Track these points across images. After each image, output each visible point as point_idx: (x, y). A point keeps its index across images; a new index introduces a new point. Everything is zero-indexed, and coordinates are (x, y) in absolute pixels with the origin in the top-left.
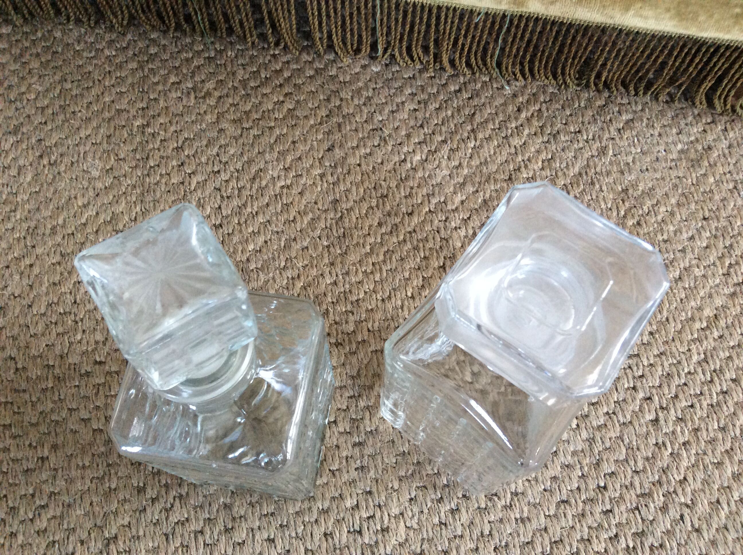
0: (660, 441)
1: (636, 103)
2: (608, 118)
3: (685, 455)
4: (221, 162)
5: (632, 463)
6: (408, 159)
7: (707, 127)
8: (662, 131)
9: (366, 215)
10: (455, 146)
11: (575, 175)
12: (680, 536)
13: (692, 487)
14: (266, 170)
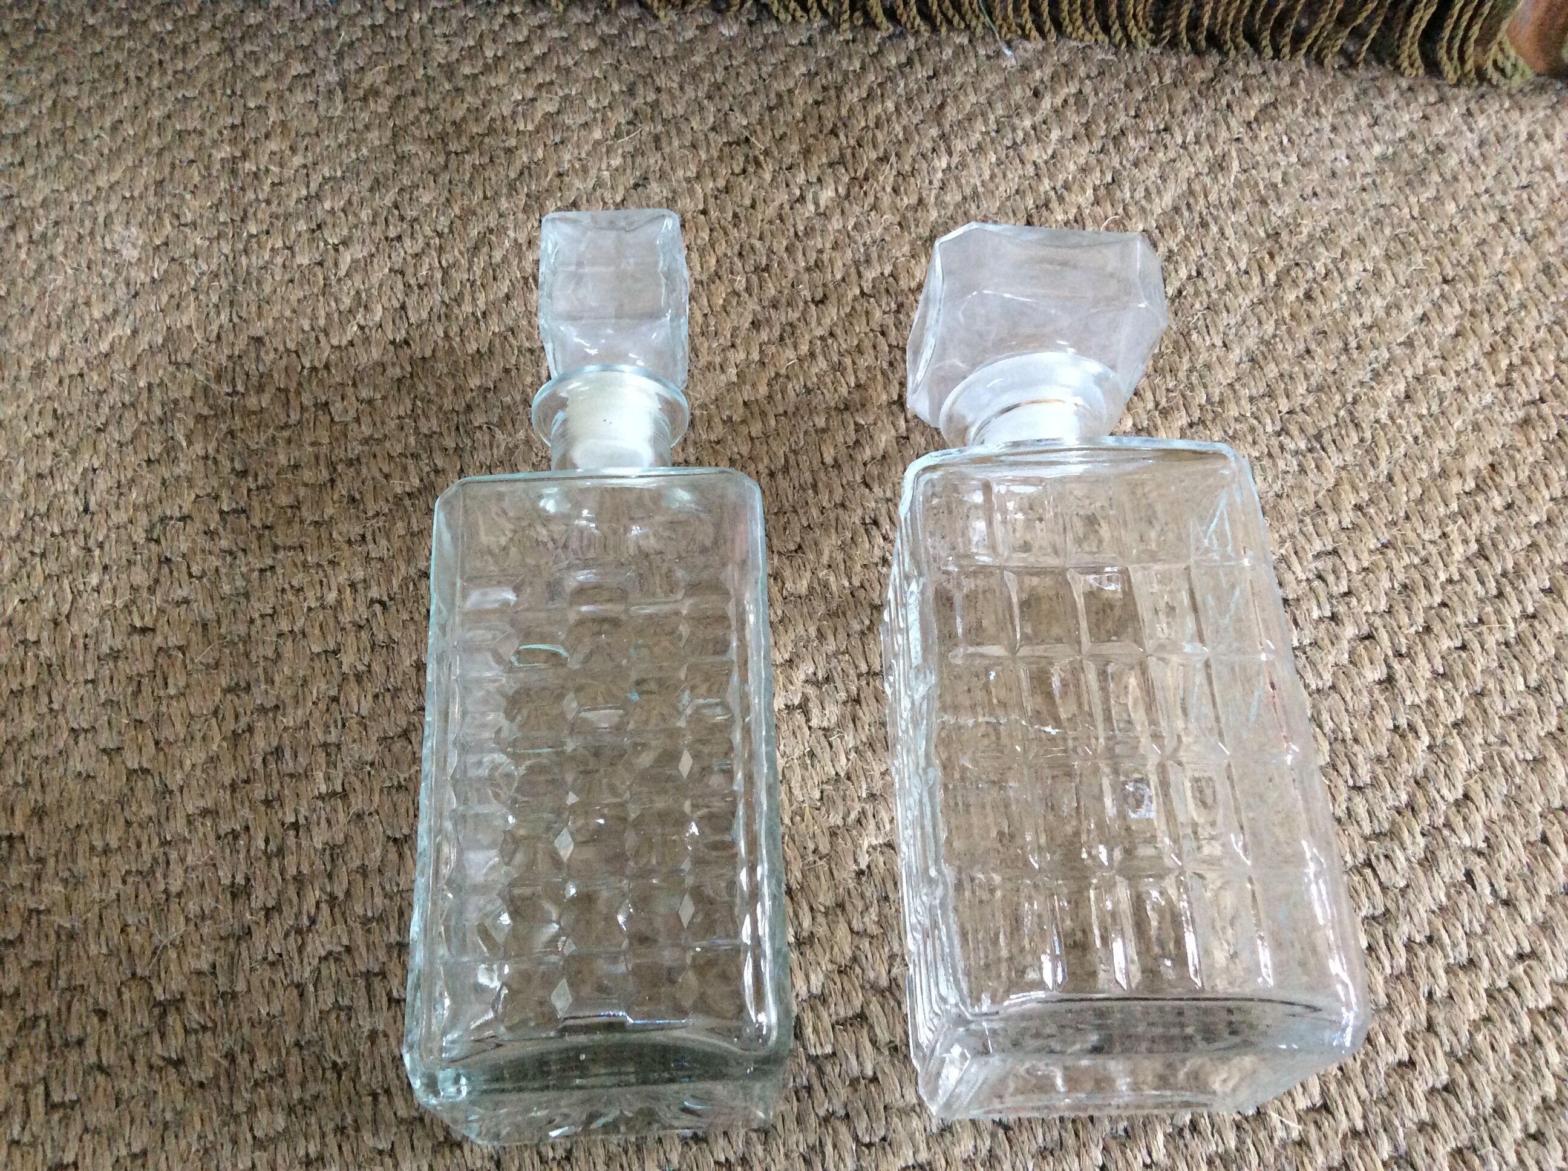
0: (1403, 722)
1: (1278, 72)
2: (1224, 101)
3: (1461, 747)
4: (402, 218)
5: (1346, 770)
6: (810, 197)
7: (1429, 111)
8: (1338, 121)
9: (724, 308)
10: (907, 168)
11: (1164, 213)
12: (1470, 917)
13: (1483, 812)
14: (501, 230)
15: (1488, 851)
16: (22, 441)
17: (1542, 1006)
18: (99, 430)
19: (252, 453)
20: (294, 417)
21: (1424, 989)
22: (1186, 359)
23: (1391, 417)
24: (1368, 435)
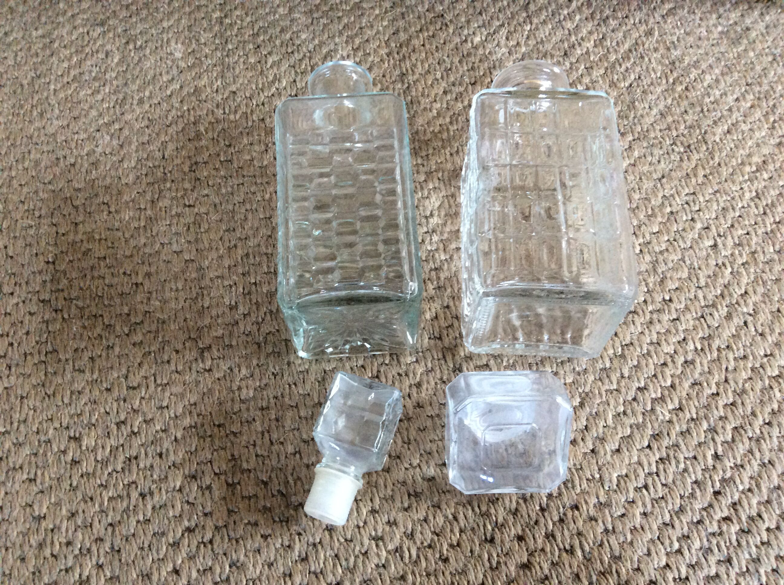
0: (720, 263)
2: (652, 6)
3: (744, 273)
4: (293, 45)
6: (469, 40)
7: (744, 12)
8: (703, 16)
9: (432, 85)
10: (512, 29)
11: (625, 52)
12: (746, 340)
13: (753, 299)
14: (336, 51)
15: (755, 313)
16: (135, 130)
17: (774, 375)
18: (168, 126)
19: (233, 138)
20: (250, 124)
21: (724, 367)
22: (632, 113)
23: (721, 139)
24: (710, 146)
